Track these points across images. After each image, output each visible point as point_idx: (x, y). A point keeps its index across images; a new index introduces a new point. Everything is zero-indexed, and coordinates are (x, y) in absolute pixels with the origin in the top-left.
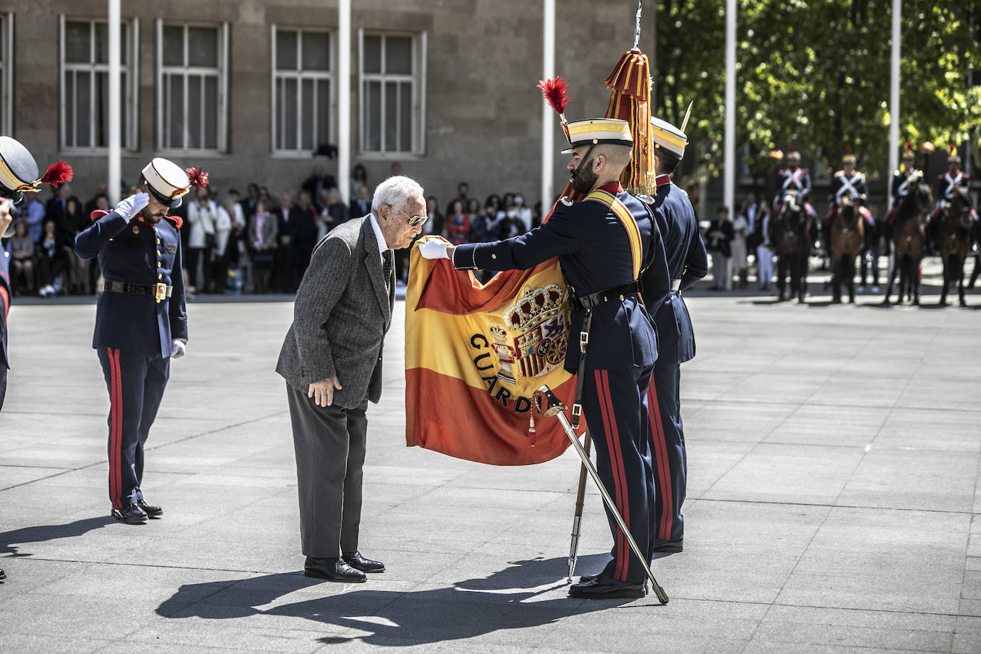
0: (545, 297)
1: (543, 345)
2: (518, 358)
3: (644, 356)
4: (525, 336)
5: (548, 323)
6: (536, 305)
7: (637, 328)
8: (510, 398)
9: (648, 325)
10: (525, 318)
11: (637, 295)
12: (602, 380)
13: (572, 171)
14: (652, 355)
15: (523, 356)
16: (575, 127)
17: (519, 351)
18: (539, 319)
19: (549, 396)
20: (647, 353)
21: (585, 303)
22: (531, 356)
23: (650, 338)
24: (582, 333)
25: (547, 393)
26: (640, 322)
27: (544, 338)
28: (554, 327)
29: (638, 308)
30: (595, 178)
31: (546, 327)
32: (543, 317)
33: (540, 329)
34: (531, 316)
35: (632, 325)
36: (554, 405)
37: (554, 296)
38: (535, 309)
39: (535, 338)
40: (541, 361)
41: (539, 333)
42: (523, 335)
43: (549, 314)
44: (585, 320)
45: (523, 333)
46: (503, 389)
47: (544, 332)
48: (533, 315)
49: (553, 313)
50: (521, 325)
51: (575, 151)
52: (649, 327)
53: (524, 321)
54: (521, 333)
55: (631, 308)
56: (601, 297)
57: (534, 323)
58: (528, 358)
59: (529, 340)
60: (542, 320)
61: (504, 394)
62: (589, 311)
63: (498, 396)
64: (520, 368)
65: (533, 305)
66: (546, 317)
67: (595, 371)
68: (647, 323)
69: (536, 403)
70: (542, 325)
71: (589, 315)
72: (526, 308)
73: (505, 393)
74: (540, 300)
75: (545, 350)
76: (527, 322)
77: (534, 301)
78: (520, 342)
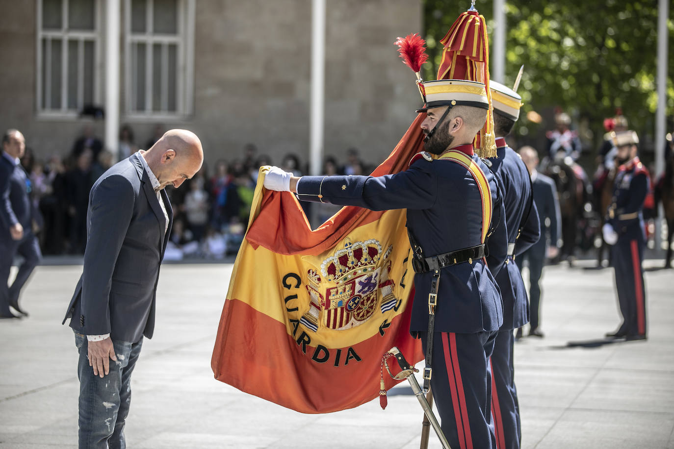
0: (364, 252)
1: (354, 300)
2: (326, 309)
3: (492, 321)
4: (339, 288)
5: (363, 279)
6: (354, 259)
7: (485, 292)
8: (311, 345)
9: (494, 289)
10: (341, 271)
11: (483, 258)
12: (450, 345)
13: (427, 131)
14: (497, 321)
15: (332, 307)
16: (431, 86)
17: (328, 301)
18: (355, 273)
19: (400, 358)
20: (494, 318)
21: (432, 263)
22: (339, 310)
23: (496, 302)
24: (430, 295)
25: (398, 355)
26: (487, 286)
27: (356, 293)
28: (368, 284)
29: (485, 271)
30: (450, 140)
31: (360, 283)
32: (360, 272)
33: (354, 283)
34: (347, 269)
35: (481, 289)
36: (405, 368)
37: (373, 252)
38: (353, 263)
39: (348, 292)
40: (348, 315)
41: (353, 288)
42: (337, 287)
43: (365, 270)
44: (434, 281)
45: (338, 286)
46: (304, 334)
47: (358, 287)
48: (349, 268)
49: (369, 269)
50: (336, 277)
51: (429, 111)
52: (495, 291)
53: (340, 274)
54: (335, 286)
55: (480, 271)
56: (450, 258)
57: (349, 276)
58: (336, 310)
59: (341, 293)
60: (357, 275)
61: (304, 340)
62: (437, 272)
63: (299, 341)
64: (326, 318)
65: (351, 258)
66: (362, 272)
67: (443, 333)
68: (493, 287)
69: (386, 365)
70: (357, 281)
71: (437, 276)
72: (344, 260)
73: (306, 339)
74: (358, 254)
75: (354, 305)
76: (342, 275)
77: (352, 254)
78: (332, 294)
